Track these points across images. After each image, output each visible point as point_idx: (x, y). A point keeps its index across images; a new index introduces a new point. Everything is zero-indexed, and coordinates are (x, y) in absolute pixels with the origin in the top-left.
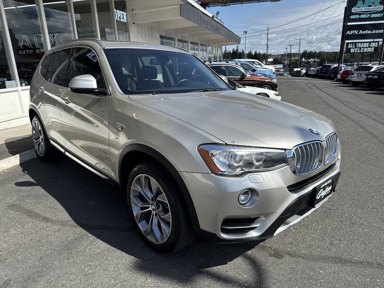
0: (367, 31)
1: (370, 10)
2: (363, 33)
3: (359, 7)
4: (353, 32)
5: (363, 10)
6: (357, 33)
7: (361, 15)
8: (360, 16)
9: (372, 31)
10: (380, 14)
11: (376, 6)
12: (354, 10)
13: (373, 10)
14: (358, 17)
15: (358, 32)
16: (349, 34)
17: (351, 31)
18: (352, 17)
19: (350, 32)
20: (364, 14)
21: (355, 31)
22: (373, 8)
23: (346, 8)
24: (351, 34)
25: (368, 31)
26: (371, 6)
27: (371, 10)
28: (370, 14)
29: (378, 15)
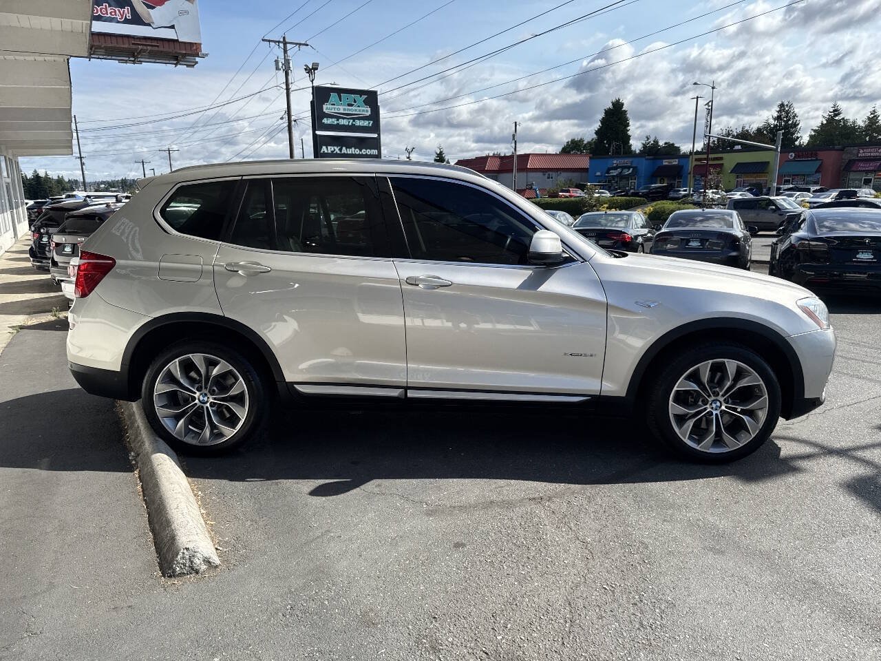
0: (353, 149)
1: (351, 112)
2: (349, 153)
3: (334, 105)
4: (333, 149)
5: (342, 111)
6: (339, 152)
7: (340, 120)
8: (338, 120)
9: (361, 151)
10: (367, 122)
11: (359, 106)
12: (327, 108)
13: (356, 113)
14: (336, 123)
15: (340, 150)
16: (326, 151)
17: (329, 147)
18: (325, 121)
19: (327, 148)
20: (344, 118)
21: (336, 148)
22: (356, 110)
23: (312, 103)
24: (329, 152)
25: (355, 149)
26: (352, 105)
27: (354, 112)
28: (354, 119)
29: (366, 123)
